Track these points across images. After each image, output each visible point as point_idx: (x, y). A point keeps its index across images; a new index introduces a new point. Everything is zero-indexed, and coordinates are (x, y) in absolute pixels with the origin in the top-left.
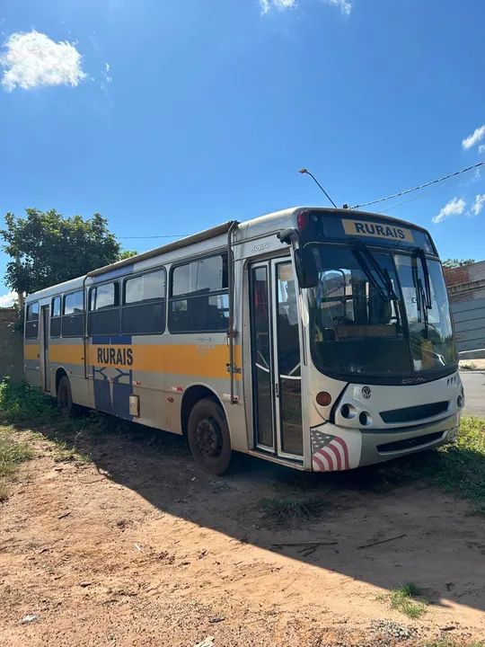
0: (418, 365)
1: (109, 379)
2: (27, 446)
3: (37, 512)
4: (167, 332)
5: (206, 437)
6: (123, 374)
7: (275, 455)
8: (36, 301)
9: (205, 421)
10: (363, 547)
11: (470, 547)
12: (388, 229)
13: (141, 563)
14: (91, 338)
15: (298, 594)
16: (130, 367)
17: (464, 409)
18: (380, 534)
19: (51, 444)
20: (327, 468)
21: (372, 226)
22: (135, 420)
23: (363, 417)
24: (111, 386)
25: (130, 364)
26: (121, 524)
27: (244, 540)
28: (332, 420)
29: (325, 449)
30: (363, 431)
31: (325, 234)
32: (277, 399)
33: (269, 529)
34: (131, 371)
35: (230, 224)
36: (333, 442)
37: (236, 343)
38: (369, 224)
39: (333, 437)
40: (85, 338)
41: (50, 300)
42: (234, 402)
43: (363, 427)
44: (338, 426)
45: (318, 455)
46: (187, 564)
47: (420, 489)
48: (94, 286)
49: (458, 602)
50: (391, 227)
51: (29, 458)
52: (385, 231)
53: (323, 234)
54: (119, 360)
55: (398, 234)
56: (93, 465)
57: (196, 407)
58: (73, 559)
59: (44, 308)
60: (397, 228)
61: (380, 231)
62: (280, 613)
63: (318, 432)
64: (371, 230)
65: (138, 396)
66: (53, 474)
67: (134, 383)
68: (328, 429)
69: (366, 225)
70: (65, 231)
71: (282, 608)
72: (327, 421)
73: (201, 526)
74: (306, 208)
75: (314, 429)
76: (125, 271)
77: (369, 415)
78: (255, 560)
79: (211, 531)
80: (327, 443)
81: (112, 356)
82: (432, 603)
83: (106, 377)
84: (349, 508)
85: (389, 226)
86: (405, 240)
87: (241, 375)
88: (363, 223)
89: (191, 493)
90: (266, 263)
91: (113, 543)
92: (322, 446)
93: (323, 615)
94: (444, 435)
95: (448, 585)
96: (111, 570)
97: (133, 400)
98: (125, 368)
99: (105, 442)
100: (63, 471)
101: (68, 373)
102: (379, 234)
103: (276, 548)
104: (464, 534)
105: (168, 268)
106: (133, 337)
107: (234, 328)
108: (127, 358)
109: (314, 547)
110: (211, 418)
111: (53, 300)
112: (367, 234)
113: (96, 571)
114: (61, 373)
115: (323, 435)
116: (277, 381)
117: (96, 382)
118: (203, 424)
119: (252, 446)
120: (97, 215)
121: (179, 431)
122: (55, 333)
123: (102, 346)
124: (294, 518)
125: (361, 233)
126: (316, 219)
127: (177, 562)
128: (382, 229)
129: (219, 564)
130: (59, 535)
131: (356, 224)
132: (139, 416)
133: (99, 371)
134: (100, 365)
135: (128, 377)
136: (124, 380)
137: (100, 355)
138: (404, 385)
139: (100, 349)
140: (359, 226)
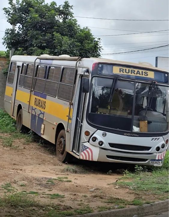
0: (136, 129)
1: (37, 115)
4: (57, 97)
5: (60, 146)
6: (41, 113)
7: (76, 154)
14: (34, 92)
16: (44, 110)
20: (85, 159)
21: (129, 70)
22: (42, 136)
23: (101, 143)
24: (37, 118)
28: (89, 141)
29: (85, 151)
34: (44, 112)
37: (72, 108)
38: (127, 69)
39: (88, 148)
40: (31, 91)
41: (21, 63)
42: (68, 131)
43: (100, 147)
44: (90, 144)
45: (82, 153)
48: (40, 65)
50: (141, 71)
55: (144, 74)
57: (61, 132)
59: (19, 67)
60: (144, 71)
63: (83, 145)
64: (127, 72)
65: (45, 125)
67: (44, 119)
72: (87, 141)
77: (104, 143)
80: (86, 149)
81: (39, 103)
83: (36, 113)
85: (139, 70)
86: (147, 77)
87: (71, 121)
88: (124, 68)
97: (43, 126)
101: (23, 108)
102: (132, 73)
105: (62, 67)
106: (47, 96)
107: (72, 102)
108: (44, 106)
110: (64, 138)
111: (23, 64)
112: (125, 73)
114: (20, 107)
115: (85, 146)
117: (32, 114)
118: (60, 140)
120: (66, 3)
121: (54, 142)
123: (37, 97)
128: (135, 71)
131: (120, 69)
132: (43, 134)
133: (34, 110)
134: (35, 107)
135: (43, 115)
136: (41, 116)
137: (35, 102)
138: (125, 135)
139: (36, 98)
140: (122, 70)
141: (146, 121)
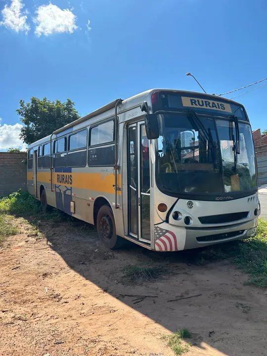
0: (228, 189)
1: (62, 191)
2: (17, 226)
3: (3, 265)
4: (87, 166)
5: (105, 227)
6: (68, 189)
7: (138, 239)
8: (32, 148)
9: (105, 218)
10: (171, 301)
11: (237, 307)
12: (213, 103)
13: (42, 300)
14: (54, 169)
15: (117, 329)
16: (71, 186)
17: (259, 217)
18: (187, 293)
19: (30, 226)
20: (164, 250)
21: (202, 101)
22: (73, 215)
23: (187, 220)
24: (63, 195)
25: (71, 184)
26: (45, 275)
27: (106, 291)
28: (167, 221)
29: (162, 238)
30: (187, 228)
31: (170, 106)
32: (139, 207)
33: (123, 284)
34: (71, 188)
35: (117, 101)
36: (167, 234)
37: (119, 173)
38: (200, 100)
39: (167, 231)
40: (51, 169)
41: (38, 147)
42: (117, 207)
43: (187, 226)
44: (170, 224)
45: (158, 241)
46: (66, 302)
47: (225, 265)
48: (56, 139)
49: (212, 346)
50: (216, 103)
51: (14, 234)
52: (211, 105)
53: (168, 105)
54: (66, 181)
55: (220, 106)
56: (46, 239)
57: (101, 209)
58: (7, 295)
59: (36, 151)
60: (220, 103)
61: (207, 104)
62: (99, 342)
63: (158, 228)
64: (201, 104)
65: (74, 202)
66: (23, 243)
67: (73, 194)
68: (164, 226)
69: (198, 101)
70: (51, 109)
71: (102, 338)
72: (164, 221)
73: (87, 279)
74: (157, 90)
75: (156, 226)
76: (69, 131)
77: (191, 219)
78: (105, 303)
79: (90, 283)
80: (164, 235)
81: (63, 179)
82: (195, 345)
83: (60, 191)
84: (177, 274)
85: (214, 102)
86: (225, 111)
87: (121, 192)
88: (196, 99)
89: (91, 258)
90: (135, 125)
91: (35, 286)
92: (161, 236)
93: (123, 346)
94: (245, 233)
95: (210, 333)
96: (24, 303)
97: (72, 204)
98: (69, 186)
99: (58, 226)
100: (28, 242)
101: (45, 188)
102: (207, 106)
103: (121, 297)
104: (238, 297)
105: (88, 128)
106: (72, 169)
107: (118, 164)
108: (70, 180)
109: (143, 298)
110: (108, 216)
111: (39, 148)
112: (198, 106)
113: (15, 303)
114: (42, 188)
115: (161, 229)
116: (139, 196)
117: (56, 193)
118: (103, 220)
119: (127, 234)
121: (92, 222)
122: (40, 166)
123: (59, 173)
124: (141, 278)
125: (194, 106)
126: (164, 96)
127: (63, 301)
128: (209, 103)
129: (83, 304)
130: (7, 279)
131: (191, 100)
132: (75, 213)
133: (58, 187)
134: (58, 184)
135: (70, 191)
136: (68, 193)
137: (58, 179)
138: (217, 201)
139: (58, 175)
140: (193, 101)
141: (237, 175)
